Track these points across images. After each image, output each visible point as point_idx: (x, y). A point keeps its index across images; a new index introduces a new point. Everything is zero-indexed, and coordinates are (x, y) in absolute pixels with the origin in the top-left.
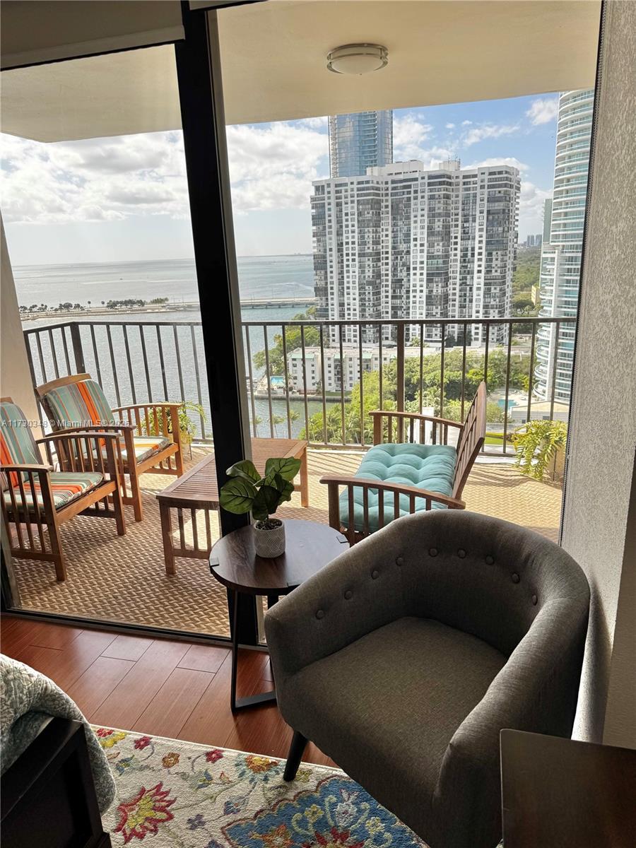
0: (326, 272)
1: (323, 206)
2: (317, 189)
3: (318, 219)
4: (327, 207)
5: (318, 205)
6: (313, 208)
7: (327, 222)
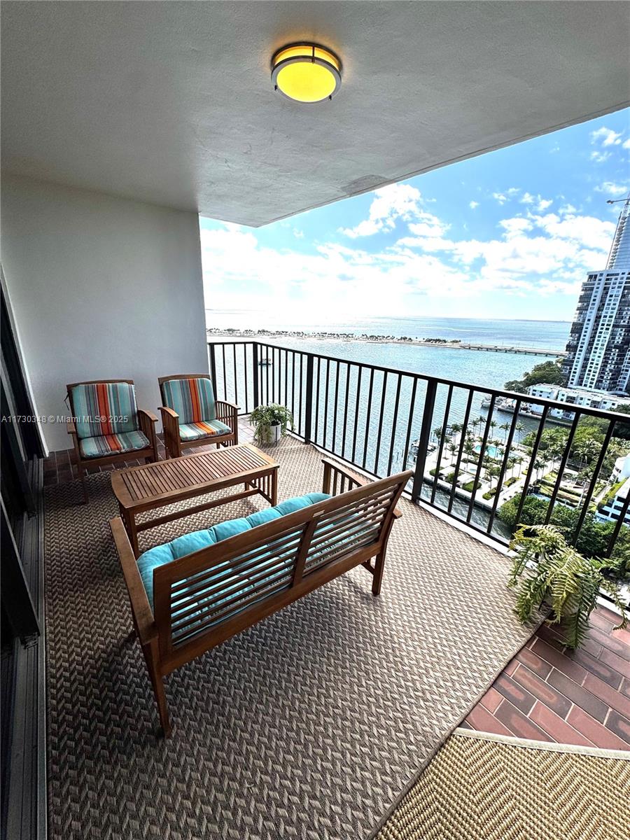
0: (580, 336)
1: (592, 289)
2: (591, 277)
3: (585, 299)
4: (595, 290)
5: (588, 289)
6: (583, 290)
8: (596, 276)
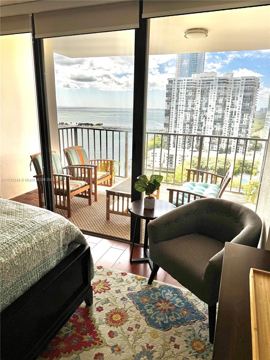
0: (170, 117)
1: (171, 89)
2: (170, 81)
3: (168, 95)
4: (173, 89)
5: (169, 88)
6: (167, 90)
7: (172, 96)
8: (172, 81)
